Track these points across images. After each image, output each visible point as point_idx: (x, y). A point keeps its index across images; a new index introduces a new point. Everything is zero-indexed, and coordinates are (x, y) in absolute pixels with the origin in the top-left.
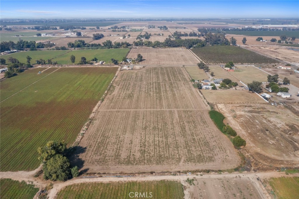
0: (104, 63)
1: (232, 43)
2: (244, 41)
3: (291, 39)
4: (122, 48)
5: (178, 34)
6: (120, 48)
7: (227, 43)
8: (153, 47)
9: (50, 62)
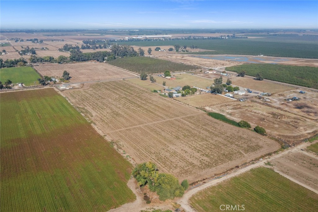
0: (24, 86)
1: (140, 54)
2: (150, 51)
3: (183, 47)
6: (16, 67)
7: (134, 54)
8: (60, 63)
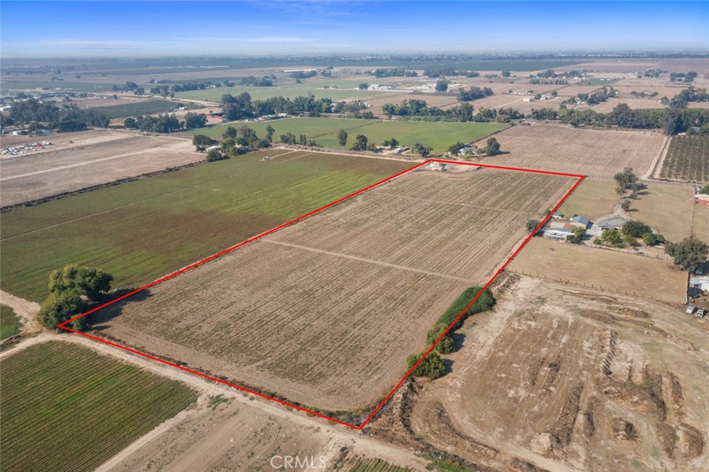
0: (403, 153)
4: (495, 123)
5: (696, 93)
6: (490, 123)
8: (575, 125)
9: (303, 141)
